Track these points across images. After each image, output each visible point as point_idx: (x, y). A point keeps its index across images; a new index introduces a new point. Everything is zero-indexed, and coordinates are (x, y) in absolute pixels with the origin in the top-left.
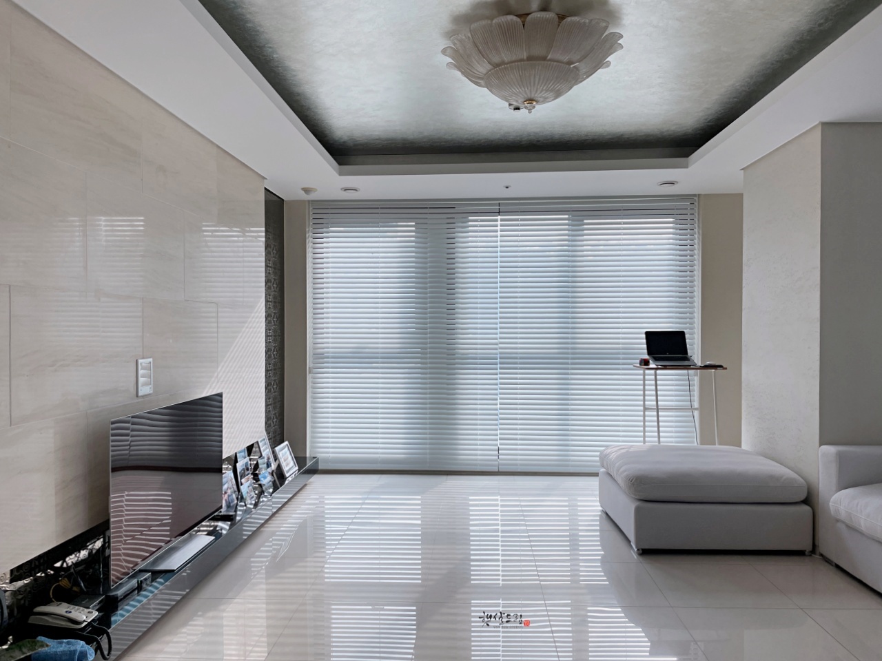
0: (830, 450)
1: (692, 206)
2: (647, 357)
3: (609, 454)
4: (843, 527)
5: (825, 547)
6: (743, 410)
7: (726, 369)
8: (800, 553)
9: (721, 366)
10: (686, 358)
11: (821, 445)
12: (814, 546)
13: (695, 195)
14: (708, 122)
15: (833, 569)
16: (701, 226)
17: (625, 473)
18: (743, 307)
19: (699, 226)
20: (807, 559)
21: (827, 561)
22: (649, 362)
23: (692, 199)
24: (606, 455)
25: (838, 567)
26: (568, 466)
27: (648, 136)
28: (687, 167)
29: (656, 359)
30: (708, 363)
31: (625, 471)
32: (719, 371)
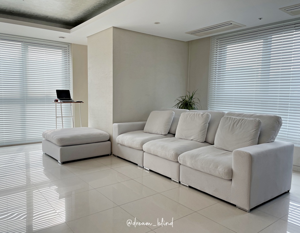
0: (116, 124)
1: (68, 47)
2: (57, 99)
3: (47, 133)
4: (119, 145)
5: (114, 152)
6: (89, 116)
7: (83, 102)
8: (107, 155)
9: (82, 102)
10: (70, 99)
11: (113, 123)
12: (111, 152)
13: (70, 43)
14: (78, 19)
15: (117, 158)
16: (72, 54)
17: (56, 138)
18: (88, 83)
19: (71, 54)
20: (109, 156)
21: (115, 156)
22: (58, 100)
23: (69, 44)
24: (46, 134)
25: (118, 157)
26: (26, 141)
27: (57, 19)
28: (70, 33)
29: (61, 99)
30: (77, 101)
31: (55, 137)
32: (81, 103)
